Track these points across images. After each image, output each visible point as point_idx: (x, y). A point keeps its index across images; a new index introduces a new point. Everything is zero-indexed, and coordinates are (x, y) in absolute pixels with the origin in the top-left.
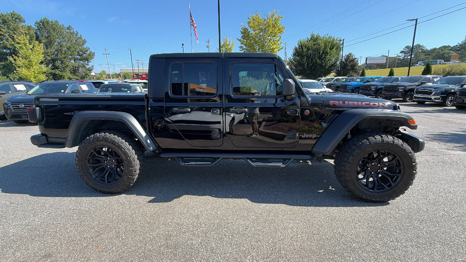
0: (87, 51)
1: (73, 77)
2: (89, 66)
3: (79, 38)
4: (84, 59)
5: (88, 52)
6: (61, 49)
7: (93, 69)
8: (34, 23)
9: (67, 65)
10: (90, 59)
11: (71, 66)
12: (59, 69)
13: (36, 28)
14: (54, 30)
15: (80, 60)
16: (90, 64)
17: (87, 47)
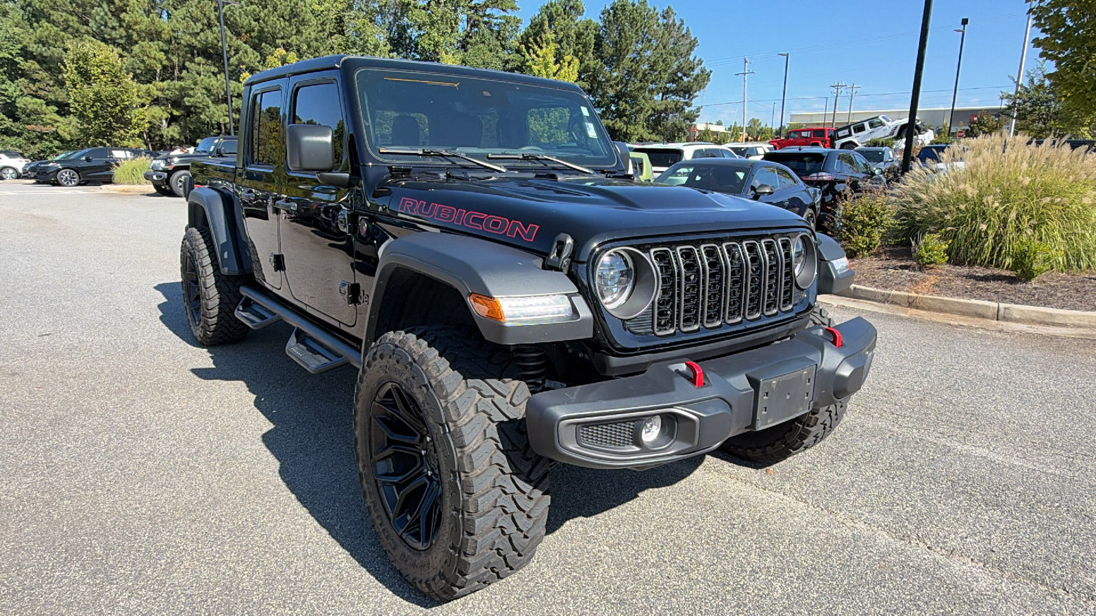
0: (692, 69)
1: (649, 136)
2: (690, 109)
3: (683, 36)
4: (682, 90)
5: (697, 71)
6: (635, 70)
7: (698, 116)
8: (599, 14)
9: (641, 108)
10: (695, 87)
11: (648, 110)
12: (625, 118)
13: (601, 25)
14: (633, 22)
15: (675, 92)
16: (695, 103)
17: (695, 57)
